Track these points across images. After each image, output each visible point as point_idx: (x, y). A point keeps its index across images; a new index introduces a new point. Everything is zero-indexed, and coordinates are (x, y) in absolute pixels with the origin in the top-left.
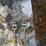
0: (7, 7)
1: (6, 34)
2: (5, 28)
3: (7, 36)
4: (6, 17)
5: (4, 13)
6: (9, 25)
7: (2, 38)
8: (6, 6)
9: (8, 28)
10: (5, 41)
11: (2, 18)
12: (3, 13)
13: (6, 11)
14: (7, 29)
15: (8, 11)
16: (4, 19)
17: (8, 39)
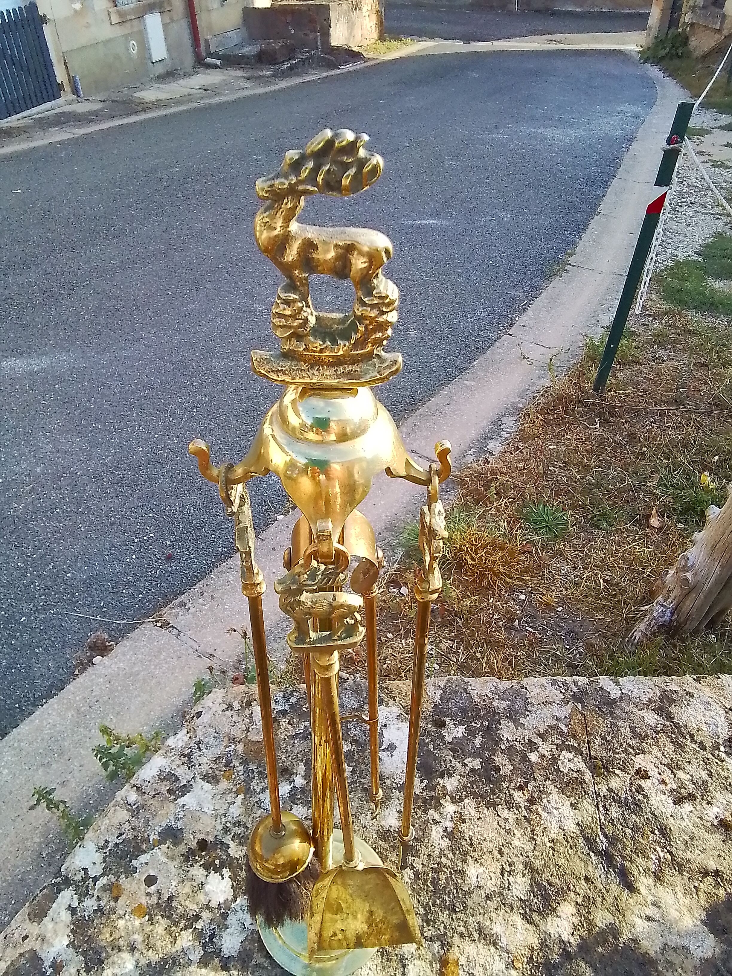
0: (709, 954)
1: (497, 929)
2: (536, 917)
3: (481, 931)
4: (626, 935)
5: (649, 919)
6: (566, 955)
7: (469, 893)
8: (711, 939)
9: (543, 944)
10: (444, 917)
11: (610, 900)
12: (650, 911)
13: (674, 940)
14: (534, 941)
15: (672, 956)
16: (610, 918)
17: (457, 940)
